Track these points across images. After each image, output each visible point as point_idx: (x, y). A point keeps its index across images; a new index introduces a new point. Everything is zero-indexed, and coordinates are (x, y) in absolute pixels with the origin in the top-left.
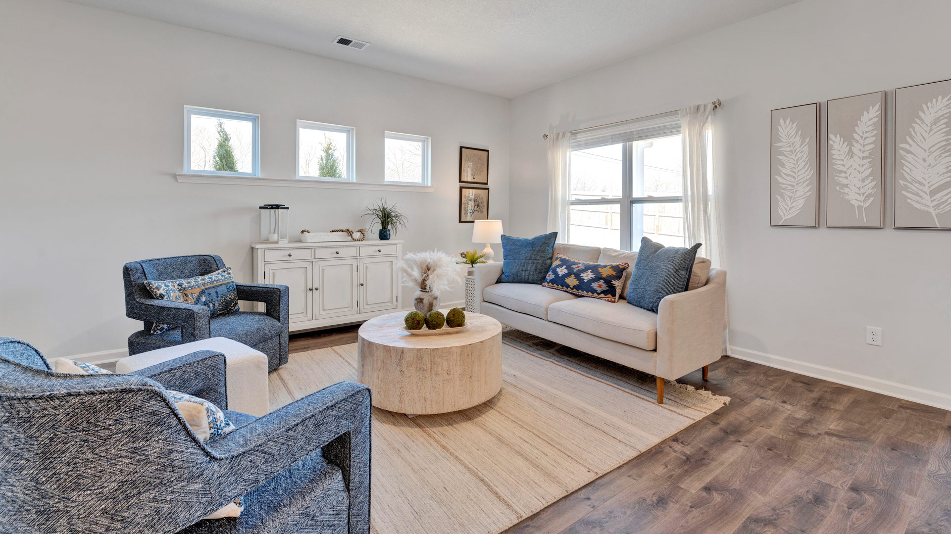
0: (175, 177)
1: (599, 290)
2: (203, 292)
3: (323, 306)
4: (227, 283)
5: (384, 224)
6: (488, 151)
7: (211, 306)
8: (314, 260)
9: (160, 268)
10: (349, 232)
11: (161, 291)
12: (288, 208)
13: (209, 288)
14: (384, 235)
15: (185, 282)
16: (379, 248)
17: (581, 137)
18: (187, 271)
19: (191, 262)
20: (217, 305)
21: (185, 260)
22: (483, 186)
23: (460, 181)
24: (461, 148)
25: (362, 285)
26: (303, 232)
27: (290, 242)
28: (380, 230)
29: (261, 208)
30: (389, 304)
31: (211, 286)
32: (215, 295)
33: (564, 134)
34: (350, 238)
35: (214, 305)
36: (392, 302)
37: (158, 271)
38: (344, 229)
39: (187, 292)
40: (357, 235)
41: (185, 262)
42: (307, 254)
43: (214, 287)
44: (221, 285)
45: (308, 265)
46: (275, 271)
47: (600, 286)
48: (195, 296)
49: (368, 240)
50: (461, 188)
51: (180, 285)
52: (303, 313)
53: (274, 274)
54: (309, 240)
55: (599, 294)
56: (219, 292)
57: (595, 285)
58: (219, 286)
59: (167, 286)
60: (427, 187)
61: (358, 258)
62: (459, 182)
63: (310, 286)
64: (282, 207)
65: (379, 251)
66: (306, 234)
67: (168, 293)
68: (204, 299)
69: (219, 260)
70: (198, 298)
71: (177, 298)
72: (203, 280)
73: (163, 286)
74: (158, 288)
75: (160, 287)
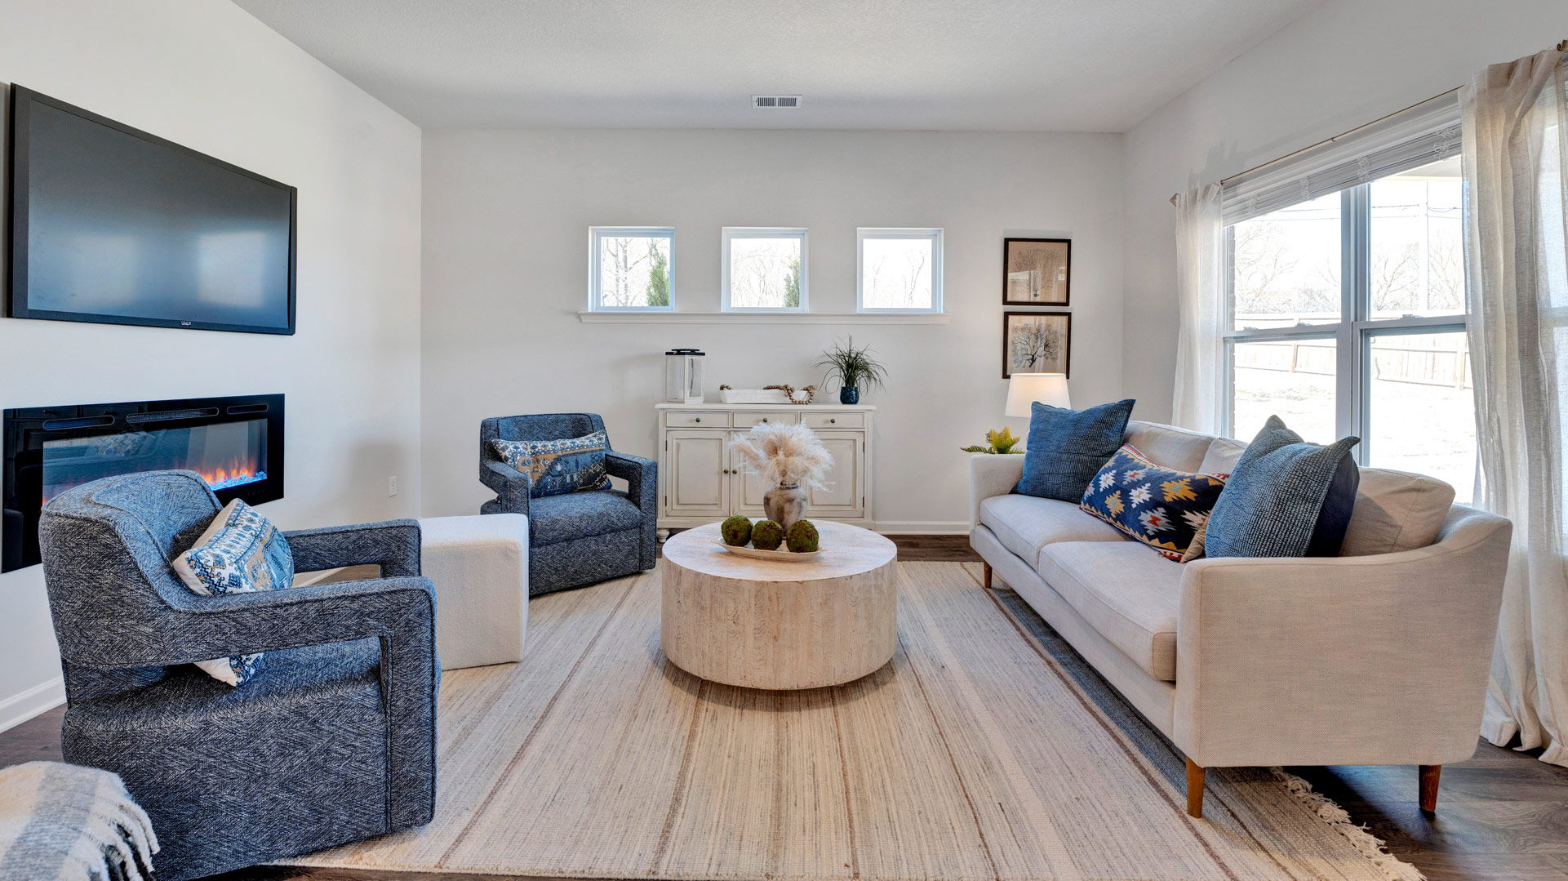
0: (579, 316)
1: (1151, 528)
2: (558, 459)
3: (745, 499)
4: (593, 451)
5: (850, 380)
6: (1069, 242)
7: (568, 477)
8: (732, 431)
9: (525, 426)
10: (788, 391)
11: (506, 453)
12: (703, 354)
13: (567, 455)
14: (848, 396)
15: (539, 445)
16: (830, 417)
17: (1246, 191)
18: (557, 433)
19: (565, 421)
20: (575, 477)
21: (557, 419)
22: (1061, 308)
23: (1005, 302)
24: (1007, 241)
26: (722, 388)
27: (706, 401)
28: (843, 389)
29: (667, 354)
30: (850, 508)
31: (571, 452)
32: (574, 464)
33: (1207, 188)
34: (788, 400)
35: (572, 477)
36: (855, 506)
37: (521, 429)
38: (782, 385)
39: (539, 457)
40: (800, 395)
41: (557, 422)
42: (723, 420)
43: (574, 454)
44: (585, 452)
45: (722, 435)
46: (680, 441)
47: (1154, 521)
48: (548, 462)
49: (818, 402)
50: (1007, 315)
51: (534, 447)
52: (716, 504)
53: (678, 445)
54: (729, 400)
55: (1151, 538)
56: (580, 462)
57: (1145, 517)
58: (581, 453)
59: (516, 448)
60: (940, 315)
62: (1004, 304)
63: (725, 466)
64: (693, 352)
65: (833, 422)
66: (726, 390)
67: (514, 456)
68: (559, 468)
69: (597, 421)
70: (552, 466)
71: (524, 464)
72: (563, 444)
73: (511, 447)
74: (504, 449)
75: (507, 447)
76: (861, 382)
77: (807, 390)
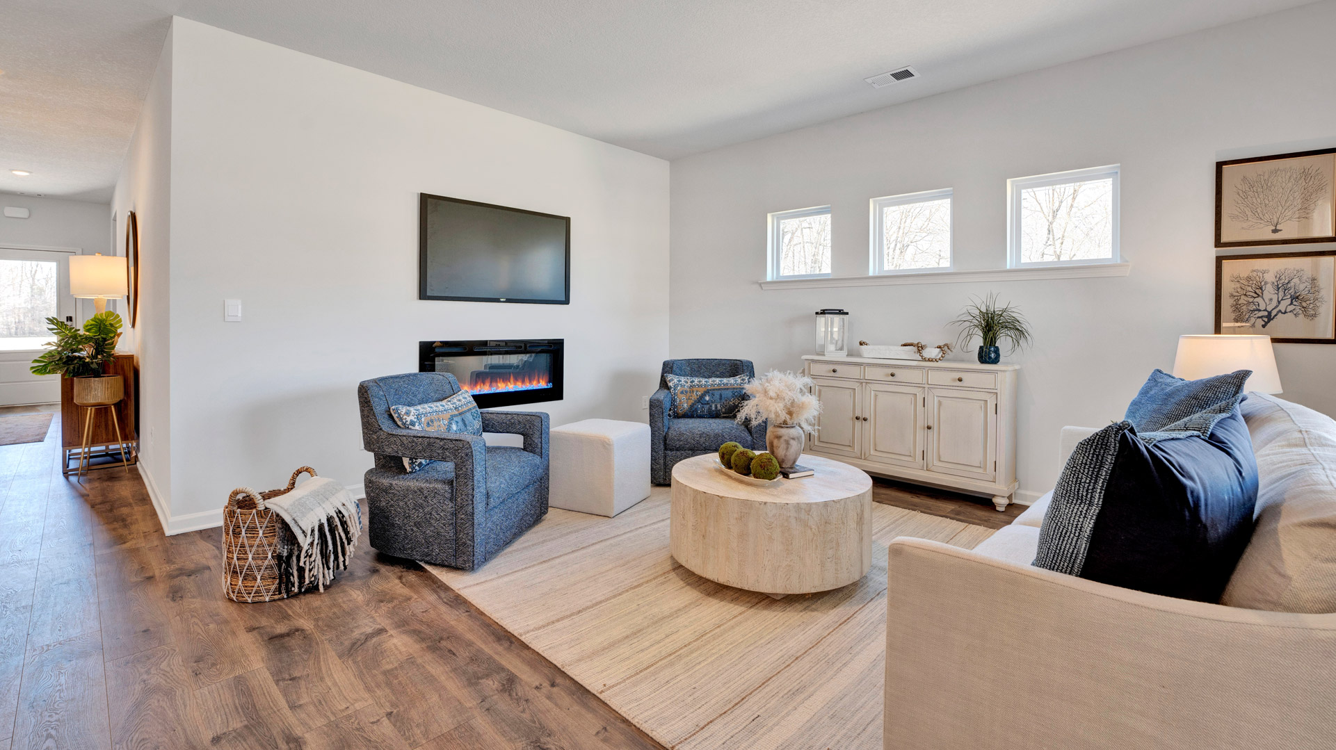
0: (759, 283)
2: (707, 392)
3: (875, 445)
4: (734, 388)
5: (990, 338)
7: (713, 406)
8: (864, 382)
9: (695, 367)
10: (920, 348)
11: (671, 384)
12: (847, 313)
13: (714, 390)
14: (988, 355)
15: (696, 380)
16: (962, 376)
18: (712, 372)
19: (723, 364)
20: (719, 406)
22: (1315, 246)
23: (1218, 244)
25: (929, 428)
26: (861, 344)
27: (845, 355)
28: (981, 348)
29: (817, 313)
30: (980, 471)
31: (718, 388)
32: (718, 397)
34: (918, 357)
35: (716, 406)
36: (985, 469)
38: (915, 342)
39: (694, 389)
40: (931, 352)
41: (720, 364)
42: (856, 372)
43: (719, 389)
44: (728, 389)
45: (856, 386)
46: (821, 388)
48: (699, 393)
49: (948, 360)
50: (1219, 260)
51: (692, 382)
52: (850, 446)
53: (820, 392)
54: (866, 355)
56: (723, 396)
58: (725, 389)
60: (1116, 266)
61: (926, 386)
62: (1216, 246)
63: (858, 413)
64: (841, 312)
65: (960, 380)
66: (863, 347)
67: (676, 386)
68: (707, 398)
69: (748, 366)
70: (702, 396)
71: (682, 393)
72: (714, 381)
73: (676, 380)
74: (670, 381)
75: (672, 380)
76: (1004, 342)
77: (940, 348)
